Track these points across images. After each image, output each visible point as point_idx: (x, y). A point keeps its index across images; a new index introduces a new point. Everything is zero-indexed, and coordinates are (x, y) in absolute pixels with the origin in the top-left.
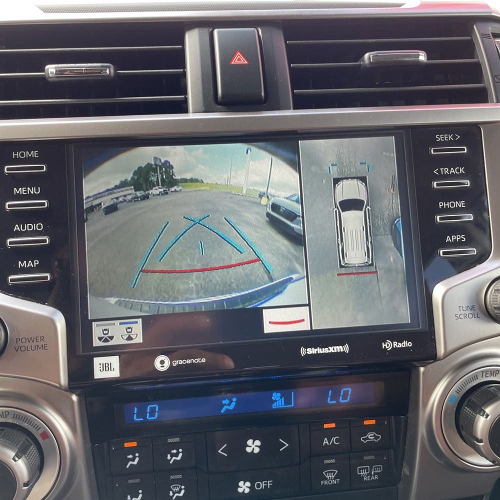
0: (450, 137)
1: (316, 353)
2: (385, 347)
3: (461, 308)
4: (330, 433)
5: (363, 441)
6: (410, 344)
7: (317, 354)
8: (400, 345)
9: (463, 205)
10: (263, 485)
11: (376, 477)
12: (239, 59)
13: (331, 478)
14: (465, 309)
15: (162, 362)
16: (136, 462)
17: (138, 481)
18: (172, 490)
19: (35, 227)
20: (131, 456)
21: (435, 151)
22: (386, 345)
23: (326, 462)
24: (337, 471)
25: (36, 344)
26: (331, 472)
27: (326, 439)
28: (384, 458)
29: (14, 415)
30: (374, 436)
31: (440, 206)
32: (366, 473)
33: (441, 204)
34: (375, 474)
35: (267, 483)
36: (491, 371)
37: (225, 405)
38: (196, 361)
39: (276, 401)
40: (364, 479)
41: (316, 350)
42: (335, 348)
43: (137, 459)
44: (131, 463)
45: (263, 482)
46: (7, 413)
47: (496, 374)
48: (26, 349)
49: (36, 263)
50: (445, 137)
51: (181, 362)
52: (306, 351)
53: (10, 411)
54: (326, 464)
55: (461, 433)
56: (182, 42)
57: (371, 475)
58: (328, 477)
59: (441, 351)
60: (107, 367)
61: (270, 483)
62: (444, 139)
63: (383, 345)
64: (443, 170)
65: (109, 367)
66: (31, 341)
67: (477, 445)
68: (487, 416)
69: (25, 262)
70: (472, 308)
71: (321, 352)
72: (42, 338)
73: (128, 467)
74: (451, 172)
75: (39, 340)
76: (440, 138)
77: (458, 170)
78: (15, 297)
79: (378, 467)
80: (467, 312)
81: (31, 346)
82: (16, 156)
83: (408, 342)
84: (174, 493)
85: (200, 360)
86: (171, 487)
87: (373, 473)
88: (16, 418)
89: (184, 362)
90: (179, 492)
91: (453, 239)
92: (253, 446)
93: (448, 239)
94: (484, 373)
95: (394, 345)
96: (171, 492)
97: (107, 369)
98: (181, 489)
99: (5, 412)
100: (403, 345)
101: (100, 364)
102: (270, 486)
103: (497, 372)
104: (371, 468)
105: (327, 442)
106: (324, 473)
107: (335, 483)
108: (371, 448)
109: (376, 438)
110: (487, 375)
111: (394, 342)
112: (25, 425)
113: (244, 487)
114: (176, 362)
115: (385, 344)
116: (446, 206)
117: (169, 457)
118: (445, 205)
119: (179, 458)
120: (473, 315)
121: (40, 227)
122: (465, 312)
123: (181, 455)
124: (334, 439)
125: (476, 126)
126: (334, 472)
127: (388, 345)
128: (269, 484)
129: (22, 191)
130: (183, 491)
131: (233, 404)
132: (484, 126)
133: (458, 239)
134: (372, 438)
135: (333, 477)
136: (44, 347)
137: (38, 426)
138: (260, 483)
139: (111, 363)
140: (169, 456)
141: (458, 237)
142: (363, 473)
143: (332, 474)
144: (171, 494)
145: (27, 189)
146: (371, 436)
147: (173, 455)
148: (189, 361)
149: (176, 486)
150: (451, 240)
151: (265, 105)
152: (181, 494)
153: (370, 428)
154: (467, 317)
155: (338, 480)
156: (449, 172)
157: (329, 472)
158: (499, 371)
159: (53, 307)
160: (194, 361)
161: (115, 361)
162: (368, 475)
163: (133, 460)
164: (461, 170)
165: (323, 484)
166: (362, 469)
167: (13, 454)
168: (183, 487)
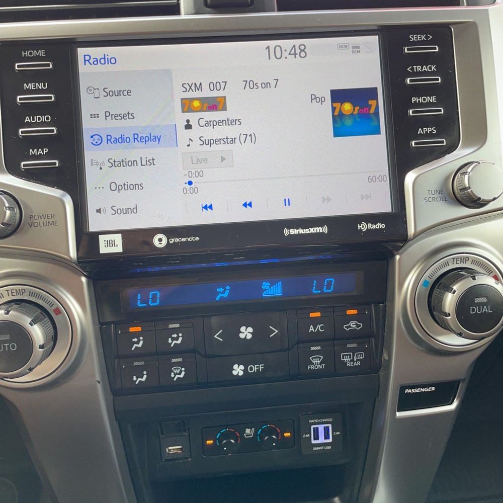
0: (423, 37)
1: (298, 233)
2: (360, 228)
3: (430, 191)
4: (315, 322)
5: (346, 329)
6: (383, 226)
7: (299, 235)
8: (374, 227)
9: (435, 100)
10: (255, 368)
11: (359, 363)
13: (317, 363)
14: (433, 193)
15: (160, 240)
16: (140, 345)
17: (142, 363)
18: (173, 372)
19: (43, 118)
20: (135, 340)
21: (408, 50)
22: (361, 227)
23: (313, 348)
24: (322, 357)
25: (48, 220)
26: (317, 358)
27: (311, 326)
28: (365, 346)
29: (30, 292)
30: (356, 324)
31: (413, 101)
32: (349, 359)
33: (414, 99)
34: (357, 360)
35: (259, 367)
36: (461, 258)
37: (220, 292)
38: (191, 239)
39: (266, 290)
40: (348, 365)
41: (298, 231)
42: (315, 229)
43: (141, 342)
44: (135, 345)
45: (256, 366)
46: (23, 291)
47: (466, 261)
48: (39, 225)
49: (46, 150)
50: (418, 38)
51: (177, 240)
52: (289, 232)
53: (27, 289)
54: (313, 351)
55: (433, 313)
57: (354, 362)
58: (314, 362)
59: (411, 231)
60: (111, 243)
61: (262, 366)
62: (417, 39)
63: (359, 227)
64: (416, 68)
65: (113, 243)
66: (43, 218)
67: (446, 319)
68: (454, 292)
69: (36, 150)
70: (441, 192)
71: (303, 233)
72: (53, 215)
73: (133, 349)
74: (423, 69)
75: (50, 217)
76: (413, 38)
77: (430, 68)
78: (28, 181)
79: (360, 354)
80: (436, 196)
81: (43, 222)
82: (25, 55)
83: (381, 224)
84: (175, 374)
85: (194, 239)
86: (173, 369)
87: (355, 360)
88: (32, 296)
89: (180, 240)
90: (180, 374)
91: (424, 131)
92: (246, 333)
93: (420, 131)
94: (455, 260)
95: (369, 226)
96: (172, 374)
97: (111, 245)
98: (181, 371)
99: (22, 289)
100: (377, 226)
101: (105, 241)
102: (262, 369)
103: (467, 259)
104: (353, 355)
105: (313, 329)
106: (310, 358)
107: (321, 368)
108: (354, 336)
109: (358, 326)
110: (458, 262)
111: (369, 224)
112: (40, 302)
113: (238, 370)
114: (173, 240)
115: (360, 225)
116: (419, 101)
117: (170, 341)
118: (417, 100)
119: (179, 342)
120: (441, 199)
121: (48, 118)
122: (434, 196)
123: (180, 339)
124: (319, 326)
125: (447, 26)
126: (320, 358)
127: (363, 227)
128: (261, 368)
129: (31, 86)
130: (183, 373)
131: (227, 292)
132: (454, 26)
133: (429, 131)
134: (354, 326)
135: (319, 362)
136: (55, 223)
137: (51, 303)
138: (253, 366)
139: (114, 240)
140: (170, 339)
141: (429, 130)
142: (347, 359)
143: (318, 359)
144: (173, 375)
145: (35, 85)
146: (353, 324)
147: (173, 339)
148: (184, 240)
149: (177, 368)
150: (423, 132)
151: (251, 7)
152: (182, 376)
153: (352, 318)
154: (436, 200)
155: (323, 365)
156: (422, 69)
157: (315, 358)
158: (468, 258)
159: (62, 190)
160: (189, 239)
161: (118, 238)
162: (351, 361)
163: (138, 343)
164: (433, 68)
165: (310, 368)
166: (346, 355)
167: (29, 320)
168: (183, 369)
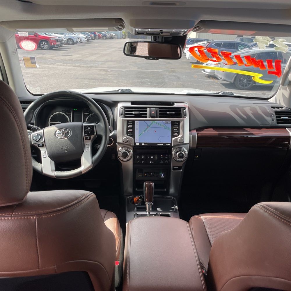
9: (177, 130)
12: (153, 112)
13: (162, 162)
15: (143, 144)
16: (138, 157)
17: (138, 160)
21: (174, 124)
25: (131, 141)
27: (161, 157)
31: (174, 130)
32: (166, 162)
35: (154, 162)
50: (176, 122)
54: (161, 160)
56: (147, 109)
59: (173, 146)
65: (138, 144)
84: (142, 162)
92: (152, 157)
100: (169, 145)
108: (167, 159)
113: (151, 162)
127: (167, 144)
146: (167, 157)
147: (142, 157)
150: (175, 134)
155: (162, 163)
159: (132, 137)
164: (177, 126)
